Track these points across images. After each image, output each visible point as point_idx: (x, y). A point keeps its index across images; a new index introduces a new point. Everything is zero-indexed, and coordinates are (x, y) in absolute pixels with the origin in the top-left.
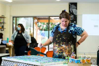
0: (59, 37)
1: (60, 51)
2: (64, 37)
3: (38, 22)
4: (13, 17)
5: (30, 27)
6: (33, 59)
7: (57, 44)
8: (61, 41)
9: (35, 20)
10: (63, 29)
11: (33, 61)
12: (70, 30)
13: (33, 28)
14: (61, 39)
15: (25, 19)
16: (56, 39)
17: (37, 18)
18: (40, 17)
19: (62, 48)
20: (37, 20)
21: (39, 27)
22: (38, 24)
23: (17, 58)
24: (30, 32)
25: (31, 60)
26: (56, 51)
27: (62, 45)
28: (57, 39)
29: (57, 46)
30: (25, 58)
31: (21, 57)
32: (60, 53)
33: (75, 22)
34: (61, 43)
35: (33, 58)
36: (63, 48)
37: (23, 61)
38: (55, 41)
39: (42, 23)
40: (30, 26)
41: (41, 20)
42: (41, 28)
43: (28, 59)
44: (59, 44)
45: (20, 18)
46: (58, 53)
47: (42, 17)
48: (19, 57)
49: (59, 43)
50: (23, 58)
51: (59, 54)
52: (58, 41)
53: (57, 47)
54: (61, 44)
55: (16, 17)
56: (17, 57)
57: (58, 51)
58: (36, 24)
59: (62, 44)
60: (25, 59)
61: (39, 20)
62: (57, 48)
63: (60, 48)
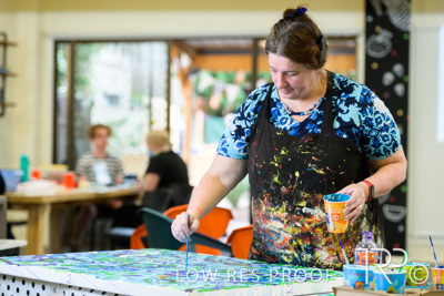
0: (287, 168)
1: (300, 242)
3: (194, 70)
4: (57, 43)
5: (151, 95)
6: (150, 268)
7: (281, 205)
8: (300, 188)
9: (179, 57)
10: (299, 114)
11: (147, 281)
12: (340, 120)
13: (168, 100)
14: (297, 174)
15: (123, 51)
16: (270, 179)
17: (191, 48)
18: (208, 43)
19: (309, 223)
20: (193, 59)
21: (206, 96)
22: (198, 81)
23: (59, 265)
24: (151, 123)
25: (139, 273)
26: (279, 241)
27: (309, 210)
28: (276, 179)
29: (282, 212)
30: (107, 264)
31: (84, 256)
32: (298, 248)
33: (398, 68)
34: (300, 200)
35: (151, 262)
36: (316, 226)
37: (92, 277)
38: (267, 187)
39: (221, 75)
40: (146, 90)
41: (212, 61)
42: (215, 102)
43: (123, 267)
44: (290, 203)
45: (95, 47)
46: (288, 252)
47: (219, 43)
48: (73, 259)
49: (292, 199)
50: (97, 263)
51: (296, 255)
52: (283, 189)
53: (278, 219)
54: (303, 204)
55: (74, 43)
56: (60, 256)
57: (291, 242)
58: (185, 77)
59: (308, 206)
60: (106, 268)
61: (199, 59)
62: (280, 225)
63: (298, 224)
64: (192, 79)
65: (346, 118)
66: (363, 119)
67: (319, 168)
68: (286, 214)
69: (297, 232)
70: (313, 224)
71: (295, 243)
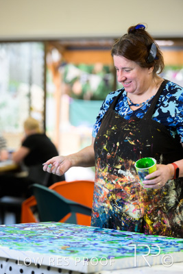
0: (112, 139)
1: (114, 196)
2: (130, 136)
3: (63, 63)
7: (105, 166)
8: (118, 154)
10: (135, 105)
12: (160, 111)
14: (118, 144)
17: (62, 45)
19: (121, 182)
20: (62, 54)
21: (71, 84)
22: (66, 74)
26: (101, 196)
27: (122, 172)
28: (105, 147)
29: (105, 173)
32: (113, 202)
34: (117, 163)
36: (126, 185)
38: (99, 152)
41: (77, 56)
42: (77, 88)
46: (106, 205)
49: (113, 162)
51: (111, 208)
52: (108, 155)
53: (103, 178)
54: (119, 167)
57: (108, 196)
58: (56, 69)
62: (103, 182)
63: (114, 182)
64: (62, 71)
65: (164, 110)
66: (178, 112)
67: (132, 140)
68: (107, 173)
69: (113, 188)
70: (124, 183)
71: (110, 197)
